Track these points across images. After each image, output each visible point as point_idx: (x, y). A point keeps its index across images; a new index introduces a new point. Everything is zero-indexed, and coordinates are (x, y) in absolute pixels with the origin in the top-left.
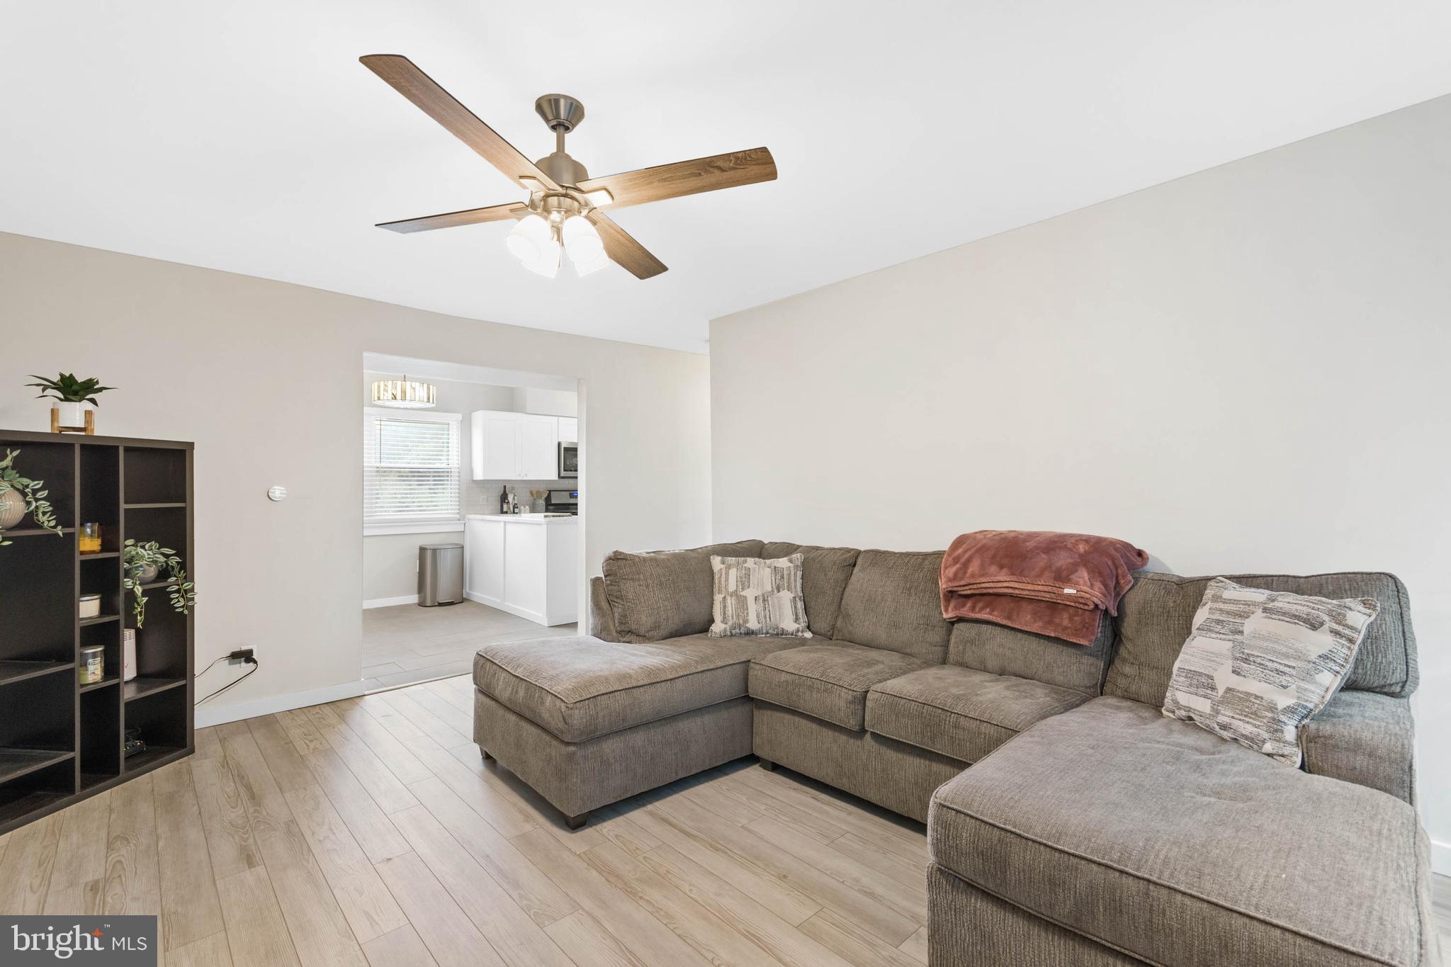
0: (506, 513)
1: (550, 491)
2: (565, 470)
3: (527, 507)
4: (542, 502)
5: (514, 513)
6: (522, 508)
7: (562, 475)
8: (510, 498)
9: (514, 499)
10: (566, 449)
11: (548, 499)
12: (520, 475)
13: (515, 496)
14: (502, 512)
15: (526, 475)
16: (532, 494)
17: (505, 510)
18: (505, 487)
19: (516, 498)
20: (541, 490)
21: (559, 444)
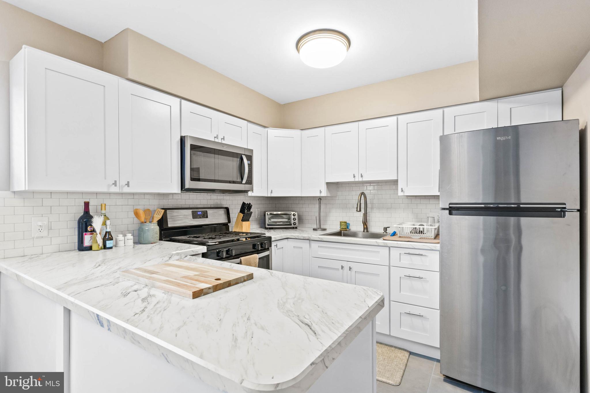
0: (90, 248)
1: (166, 209)
2: (192, 179)
3: (130, 236)
4: (154, 228)
5: (105, 247)
6: (121, 237)
7: (187, 186)
8: (97, 223)
9: (104, 224)
10: (194, 148)
11: (162, 222)
12: (115, 184)
13: (106, 218)
14: (81, 248)
15: (128, 184)
16: (137, 214)
17: (87, 243)
18: (87, 205)
19: (108, 222)
20: (151, 208)
21: (182, 140)
